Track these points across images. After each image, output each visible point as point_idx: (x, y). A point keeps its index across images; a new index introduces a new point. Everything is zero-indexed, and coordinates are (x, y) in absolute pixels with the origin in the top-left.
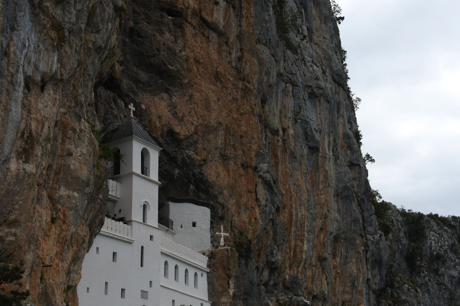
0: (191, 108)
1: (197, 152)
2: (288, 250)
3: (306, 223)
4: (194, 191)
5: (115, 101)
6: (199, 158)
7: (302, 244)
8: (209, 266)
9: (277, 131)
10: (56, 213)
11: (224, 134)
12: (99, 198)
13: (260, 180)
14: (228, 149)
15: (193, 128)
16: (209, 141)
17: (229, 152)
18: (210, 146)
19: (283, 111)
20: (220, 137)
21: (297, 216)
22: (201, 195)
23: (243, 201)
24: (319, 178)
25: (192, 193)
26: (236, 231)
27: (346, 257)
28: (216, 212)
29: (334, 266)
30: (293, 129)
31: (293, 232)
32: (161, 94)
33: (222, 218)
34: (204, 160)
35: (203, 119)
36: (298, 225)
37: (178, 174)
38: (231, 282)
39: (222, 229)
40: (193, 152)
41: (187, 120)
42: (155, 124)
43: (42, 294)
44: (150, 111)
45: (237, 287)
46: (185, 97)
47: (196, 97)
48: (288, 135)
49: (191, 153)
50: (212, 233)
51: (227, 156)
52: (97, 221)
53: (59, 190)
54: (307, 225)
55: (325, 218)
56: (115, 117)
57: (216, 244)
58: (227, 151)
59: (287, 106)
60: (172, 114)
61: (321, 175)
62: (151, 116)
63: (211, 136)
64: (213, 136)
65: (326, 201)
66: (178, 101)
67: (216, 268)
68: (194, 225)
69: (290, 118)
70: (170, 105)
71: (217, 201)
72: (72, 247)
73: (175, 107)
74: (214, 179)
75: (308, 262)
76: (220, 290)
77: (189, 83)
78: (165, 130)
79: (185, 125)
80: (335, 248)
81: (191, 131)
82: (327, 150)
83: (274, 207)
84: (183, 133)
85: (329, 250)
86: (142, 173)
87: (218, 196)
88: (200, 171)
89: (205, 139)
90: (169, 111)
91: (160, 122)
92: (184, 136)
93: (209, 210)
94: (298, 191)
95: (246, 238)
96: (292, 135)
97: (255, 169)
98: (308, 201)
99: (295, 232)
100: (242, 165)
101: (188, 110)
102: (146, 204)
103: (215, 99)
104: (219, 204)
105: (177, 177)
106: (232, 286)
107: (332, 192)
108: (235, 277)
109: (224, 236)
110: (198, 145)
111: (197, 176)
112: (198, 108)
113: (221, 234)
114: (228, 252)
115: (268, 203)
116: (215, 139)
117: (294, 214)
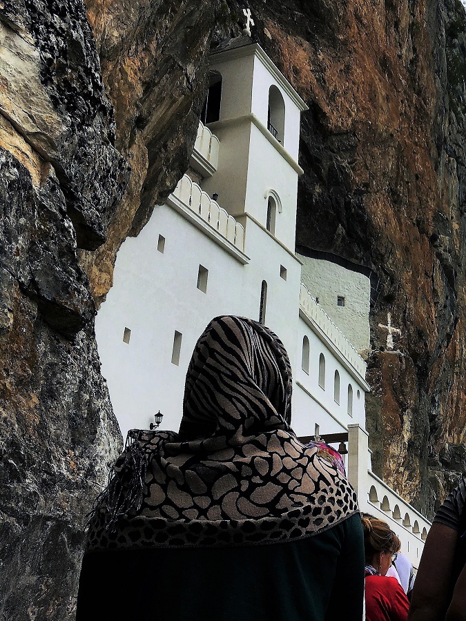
0: (348, 87)
1: (354, 166)
4: (343, 239)
6: (357, 178)
8: (369, 380)
11: (396, 156)
13: (438, 261)
14: (401, 185)
15: (350, 122)
16: (372, 157)
18: (375, 167)
20: (390, 157)
22: (356, 249)
23: (420, 282)
25: (338, 242)
26: (412, 328)
28: (380, 287)
33: (389, 299)
34: (366, 185)
35: (365, 114)
38: (405, 417)
39: (389, 320)
40: (349, 163)
41: (341, 102)
45: (415, 429)
47: (355, 73)
49: (345, 164)
50: (372, 323)
51: (399, 196)
58: (399, 187)
59: (450, 187)
60: (316, 78)
63: (377, 151)
64: (380, 151)
66: (327, 61)
67: (381, 386)
68: (341, 300)
69: (454, 206)
70: (314, 61)
71: (382, 267)
73: (323, 70)
74: (382, 224)
76: (388, 429)
79: (338, 110)
81: (347, 125)
83: (453, 314)
84: (334, 121)
86: (270, 127)
87: (386, 256)
88: (358, 201)
89: (368, 151)
90: (311, 71)
92: (336, 127)
93: (369, 280)
97: (434, 238)
100: (418, 223)
101: (344, 87)
102: (274, 197)
103: (384, 93)
104: (386, 272)
105: (317, 202)
106: (407, 426)
108: (412, 410)
109: (393, 333)
110: (356, 155)
111: (353, 210)
112: (358, 92)
113: (387, 327)
114: (401, 361)
115: (448, 302)
116: (383, 158)
117: (458, 347)
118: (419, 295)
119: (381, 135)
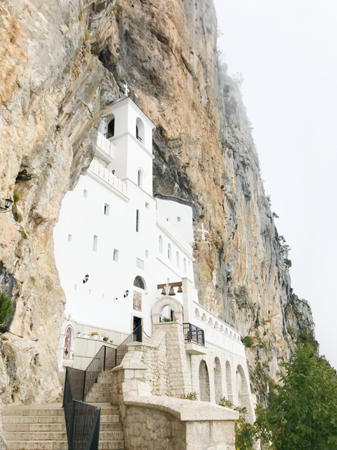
0: (176, 117)
1: (181, 155)
2: (237, 266)
3: (247, 248)
4: (178, 190)
6: (183, 161)
7: (244, 263)
8: (194, 256)
11: (201, 148)
13: (226, 198)
15: (178, 134)
17: (205, 164)
18: (191, 154)
20: (198, 149)
21: (241, 242)
22: (184, 194)
23: (217, 208)
24: (251, 219)
25: (176, 192)
26: (214, 230)
27: (269, 279)
28: (197, 211)
29: (262, 284)
32: (152, 96)
33: (202, 217)
34: (188, 164)
35: (185, 130)
36: (242, 249)
37: (165, 170)
38: (213, 273)
39: (203, 227)
40: (178, 153)
41: (173, 125)
44: (142, 102)
45: (219, 279)
46: (171, 107)
47: (179, 111)
50: (194, 228)
51: (204, 167)
54: (247, 250)
55: (257, 248)
57: (198, 238)
58: (203, 163)
60: (161, 114)
61: (252, 217)
63: (191, 147)
64: (193, 147)
65: (256, 236)
66: (165, 106)
67: (200, 259)
68: (179, 219)
69: (232, 172)
70: (159, 107)
71: (197, 201)
73: (164, 111)
74: (196, 181)
75: (249, 277)
76: (205, 279)
77: (174, 97)
79: (172, 129)
80: (262, 271)
84: (170, 134)
85: (259, 271)
87: (199, 196)
88: (184, 171)
89: (187, 147)
90: (158, 111)
91: (151, 116)
92: (171, 137)
93: (191, 209)
95: (221, 239)
96: (235, 183)
97: (222, 187)
98: (247, 232)
100: (214, 180)
101: (174, 117)
102: (141, 171)
103: (194, 119)
104: (199, 204)
105: (164, 173)
106: (214, 277)
107: (259, 230)
108: (217, 270)
109: (205, 233)
110: (182, 149)
111: (182, 175)
112: (181, 119)
113: (201, 230)
114: (209, 246)
115: (232, 217)
116: (195, 150)
117: (239, 239)
118: (217, 214)
119: (193, 139)
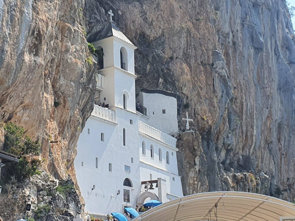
0: (159, 14)
1: (164, 51)
2: (241, 134)
3: (255, 112)
4: (163, 84)
5: (97, 8)
6: (166, 56)
7: (252, 129)
8: (177, 146)
9: (228, 34)
10: (58, 99)
11: (186, 36)
12: (90, 88)
13: (217, 75)
14: (190, 49)
15: (161, 31)
16: (173, 42)
18: (175, 47)
19: (232, 17)
20: (183, 39)
21: (247, 106)
22: (169, 86)
24: (264, 74)
25: (161, 85)
26: (199, 117)
27: (289, 141)
28: (182, 101)
29: (279, 148)
30: (241, 33)
31: (244, 119)
32: (134, 3)
33: (187, 106)
34: (171, 58)
35: (168, 24)
36: (248, 114)
37: (149, 69)
38: (196, 160)
39: (187, 116)
40: (161, 51)
41: (156, 24)
42: (130, 28)
43: (50, 165)
44: (125, 17)
45: (202, 164)
46: (153, 5)
47: (162, 6)
48: (237, 38)
49: (160, 52)
50: (179, 119)
51: (189, 54)
52: (88, 107)
53: (59, 80)
54: (256, 114)
55: (271, 107)
56: (98, 21)
57: (182, 128)
58: (188, 51)
59: (235, 13)
60: (143, 19)
61: (265, 71)
62: (127, 20)
63: (175, 38)
64: (177, 38)
65: (270, 93)
66: (147, 8)
67: (183, 148)
68: (164, 112)
69: (238, 23)
70: (141, 11)
71: (182, 92)
72: (71, 128)
73: (146, 13)
74: (179, 73)
75: (258, 144)
76: (188, 166)
78: (138, 32)
79: (154, 29)
80: (279, 133)
81: (159, 33)
82: (270, 51)
83: (229, 98)
84: (152, 35)
85: (275, 134)
86: (122, 68)
87: (183, 88)
88: (167, 67)
89: (171, 40)
90: (140, 17)
91: (134, 26)
92: (154, 37)
93: (176, 99)
94: (247, 85)
95: (207, 123)
96: (240, 37)
97: (213, 65)
98: (256, 93)
99: (246, 119)
100: (202, 62)
101: (156, 15)
102: (125, 93)
103: (178, 7)
104: (184, 94)
105: (149, 72)
106: (197, 163)
107: (275, 85)
108: (199, 156)
109: (189, 122)
110: (165, 45)
111: (165, 71)
112: (164, 14)
113: (186, 119)
114: (193, 135)
115: (224, 93)
116: (179, 40)
117: (244, 104)
119: (177, 30)
